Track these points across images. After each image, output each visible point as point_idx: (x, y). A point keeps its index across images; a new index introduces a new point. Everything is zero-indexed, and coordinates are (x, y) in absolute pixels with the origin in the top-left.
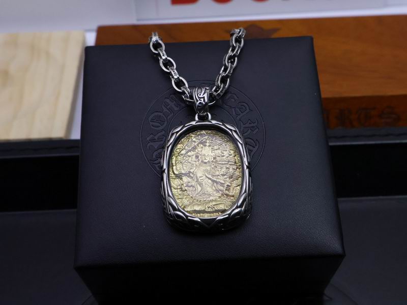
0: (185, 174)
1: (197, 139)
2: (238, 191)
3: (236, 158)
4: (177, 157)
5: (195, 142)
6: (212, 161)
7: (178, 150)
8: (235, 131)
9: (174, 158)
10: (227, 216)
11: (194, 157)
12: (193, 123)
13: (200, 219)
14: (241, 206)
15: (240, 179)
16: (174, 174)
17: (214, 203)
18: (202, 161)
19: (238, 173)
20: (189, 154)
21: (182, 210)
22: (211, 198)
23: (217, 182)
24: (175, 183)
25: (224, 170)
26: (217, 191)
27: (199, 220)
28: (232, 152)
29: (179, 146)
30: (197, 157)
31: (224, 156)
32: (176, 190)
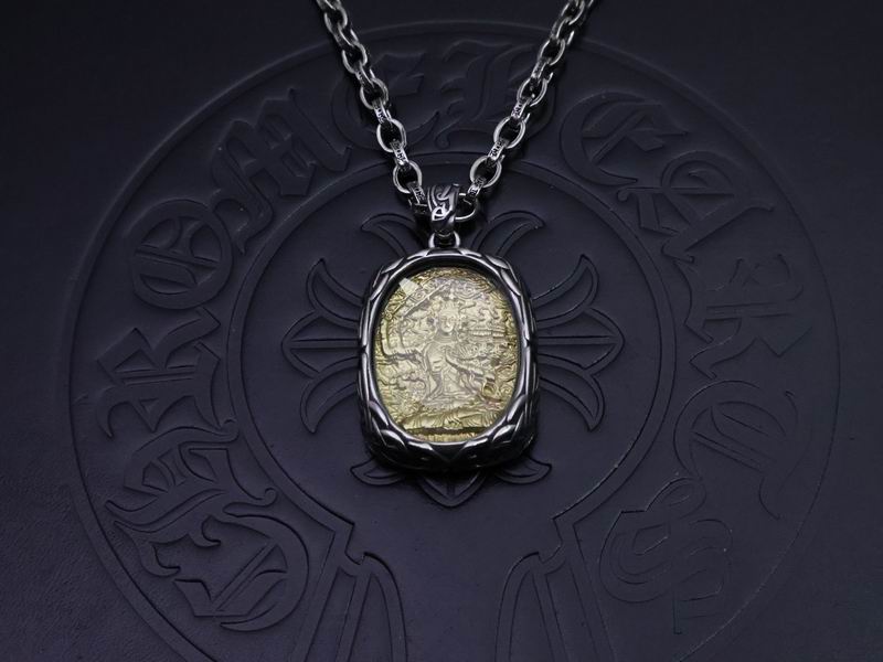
0: (405, 357)
1: (431, 286)
2: (509, 392)
3: (507, 323)
4: (389, 321)
5: (426, 290)
6: (461, 331)
7: (393, 307)
8: (507, 271)
9: (384, 322)
10: (485, 440)
11: (424, 322)
12: (424, 254)
13: (432, 446)
14: (514, 421)
15: (514, 367)
16: (384, 354)
17: (461, 415)
18: (440, 330)
19: (510, 355)
20: (415, 315)
21: (398, 429)
22: (456, 405)
23: (468, 373)
24: (386, 372)
25: (483, 348)
26: (468, 389)
28: (500, 312)
29: (395, 299)
30: (430, 321)
31: (483, 320)
32: (387, 388)
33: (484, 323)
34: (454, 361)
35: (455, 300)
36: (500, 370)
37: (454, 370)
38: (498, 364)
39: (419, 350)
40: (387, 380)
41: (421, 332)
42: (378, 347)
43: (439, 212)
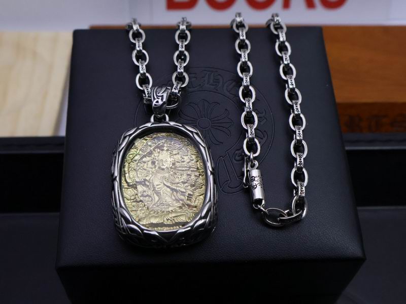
0: (140, 183)
1: (153, 143)
2: (201, 201)
3: (198, 163)
4: (129, 163)
5: (150, 146)
6: (171, 168)
7: (131, 156)
8: (197, 134)
9: (126, 164)
10: (189, 228)
11: (150, 163)
12: (149, 125)
13: (158, 232)
14: (205, 217)
15: (204, 187)
16: (127, 182)
17: (174, 215)
18: (159, 168)
19: (201, 180)
20: (144, 159)
21: (137, 223)
22: (170, 209)
23: (176, 191)
24: (129, 193)
25: (185, 177)
26: (177, 200)
27: (157, 234)
28: (194, 157)
29: (133, 151)
30: (153, 163)
31: (184, 162)
32: (129, 201)
33: (185, 163)
34: (169, 184)
35: (167, 150)
36: (195, 190)
37: (169, 190)
38: (194, 186)
39: (147, 178)
40: (129, 197)
41: (148, 169)
42: (123, 179)
43: (157, 102)
